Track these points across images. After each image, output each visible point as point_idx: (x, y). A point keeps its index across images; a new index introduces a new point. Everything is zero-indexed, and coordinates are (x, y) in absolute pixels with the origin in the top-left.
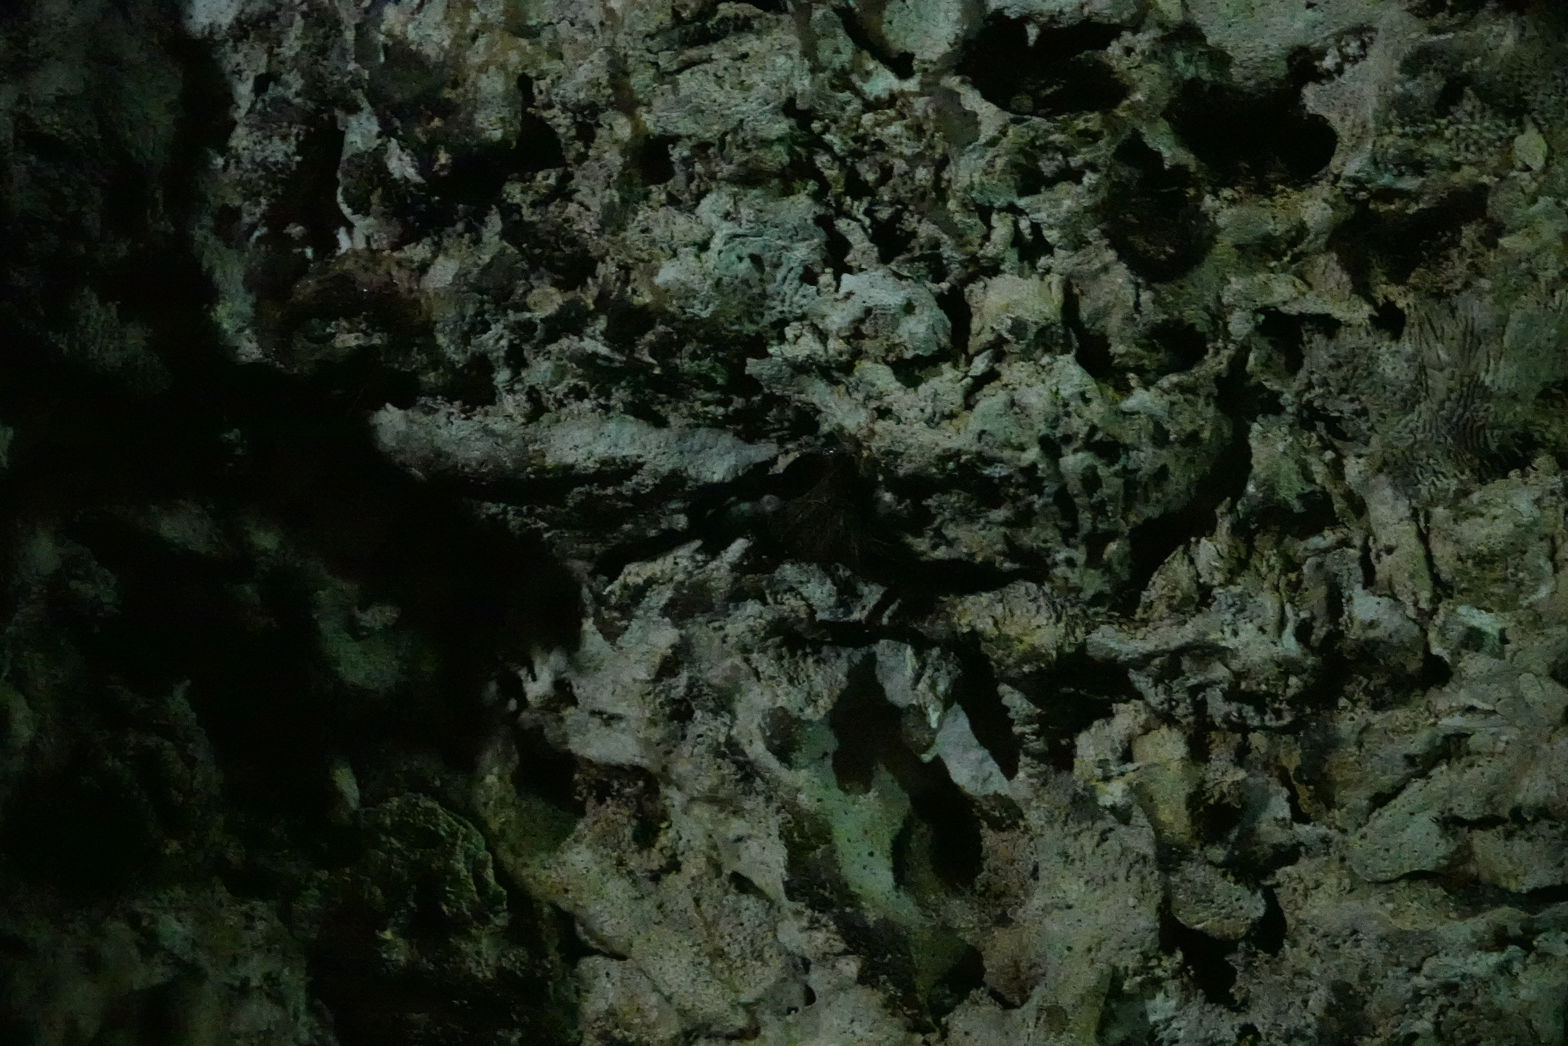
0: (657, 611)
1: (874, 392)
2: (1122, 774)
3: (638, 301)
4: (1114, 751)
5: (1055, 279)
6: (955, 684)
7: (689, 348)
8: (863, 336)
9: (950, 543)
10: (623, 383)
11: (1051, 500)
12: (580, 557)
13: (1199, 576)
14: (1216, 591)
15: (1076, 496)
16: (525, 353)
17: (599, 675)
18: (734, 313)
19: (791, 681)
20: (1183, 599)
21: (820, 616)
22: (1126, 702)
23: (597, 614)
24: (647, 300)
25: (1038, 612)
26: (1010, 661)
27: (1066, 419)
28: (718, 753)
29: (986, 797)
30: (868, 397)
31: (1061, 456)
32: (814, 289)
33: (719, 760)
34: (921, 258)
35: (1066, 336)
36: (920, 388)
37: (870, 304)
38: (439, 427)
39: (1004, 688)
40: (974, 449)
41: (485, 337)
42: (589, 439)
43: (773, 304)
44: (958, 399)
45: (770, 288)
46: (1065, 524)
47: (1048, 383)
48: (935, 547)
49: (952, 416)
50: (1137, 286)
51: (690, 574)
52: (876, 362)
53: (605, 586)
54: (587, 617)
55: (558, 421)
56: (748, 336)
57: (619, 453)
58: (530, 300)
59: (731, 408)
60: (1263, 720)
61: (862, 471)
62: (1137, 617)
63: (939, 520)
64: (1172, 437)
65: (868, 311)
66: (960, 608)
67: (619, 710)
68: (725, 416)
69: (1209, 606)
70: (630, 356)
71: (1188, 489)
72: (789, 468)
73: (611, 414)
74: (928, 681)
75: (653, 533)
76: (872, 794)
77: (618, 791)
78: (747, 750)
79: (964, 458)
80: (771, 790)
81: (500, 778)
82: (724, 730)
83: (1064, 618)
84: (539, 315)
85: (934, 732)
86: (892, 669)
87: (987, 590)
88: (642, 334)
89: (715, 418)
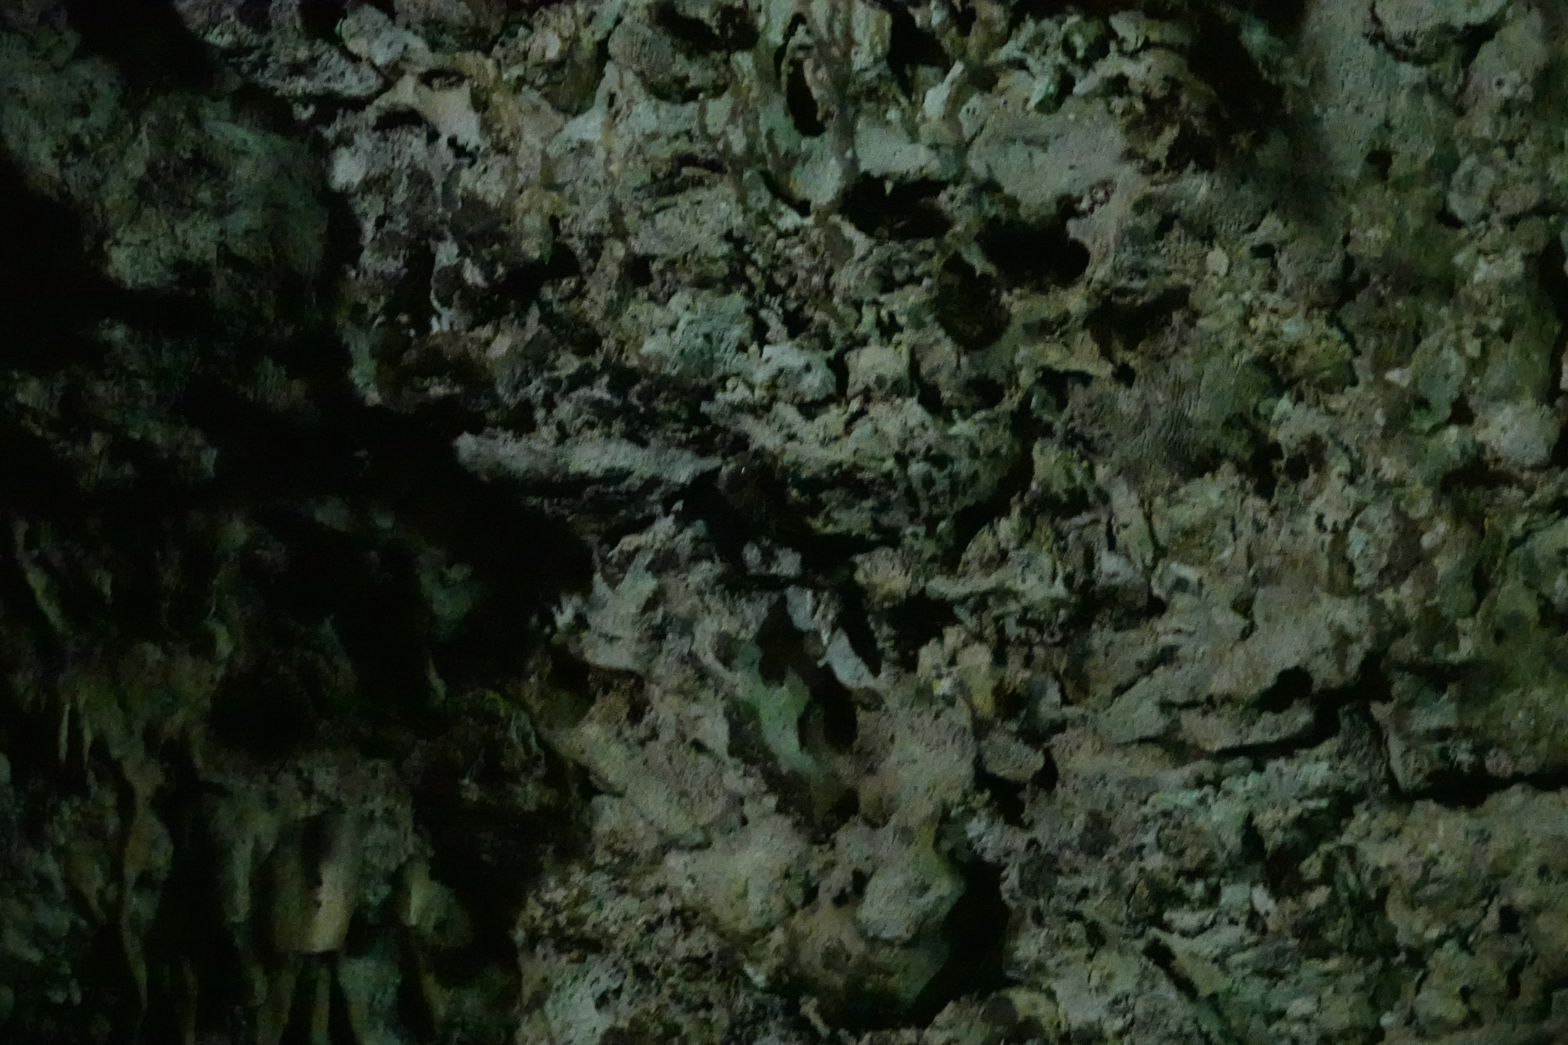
0: (642, 568)
1: (785, 423)
2: (949, 674)
3: (629, 364)
4: (944, 659)
5: (904, 349)
6: (839, 615)
7: (663, 395)
8: (777, 387)
9: (835, 523)
10: (620, 419)
11: (902, 494)
12: (592, 532)
13: (999, 543)
14: (1012, 554)
15: (918, 491)
16: (555, 399)
17: (605, 610)
18: (693, 372)
19: (731, 614)
20: (989, 559)
21: (752, 571)
22: (952, 627)
23: (603, 570)
24: (636, 364)
25: (893, 567)
26: (876, 600)
27: (912, 441)
28: (683, 662)
29: (859, 690)
30: (780, 428)
31: (909, 465)
32: (745, 355)
33: (684, 666)
34: (816, 335)
35: (912, 385)
36: (816, 421)
37: (782, 366)
38: (499, 448)
39: (871, 619)
40: (851, 461)
41: (529, 388)
42: (597, 455)
43: (719, 365)
44: (841, 428)
45: (716, 355)
46: (911, 510)
47: (900, 417)
48: (825, 525)
49: (837, 438)
50: (959, 353)
51: (664, 543)
52: (787, 404)
53: (609, 552)
54: (596, 573)
55: (577, 443)
56: (702, 387)
58: (558, 364)
59: (691, 435)
60: (1042, 638)
61: (777, 475)
62: (959, 571)
63: (828, 507)
64: (982, 452)
65: (781, 370)
67: (618, 632)
68: (687, 440)
69: (1006, 563)
70: (625, 401)
71: (992, 486)
72: (729, 474)
73: (612, 439)
74: (821, 613)
75: (639, 516)
76: (785, 688)
77: (617, 687)
78: (702, 659)
79: (844, 467)
80: (718, 685)
82: (687, 646)
83: (911, 572)
84: (564, 373)
85: (826, 647)
86: (798, 606)
88: (632, 386)
89: (680, 441)
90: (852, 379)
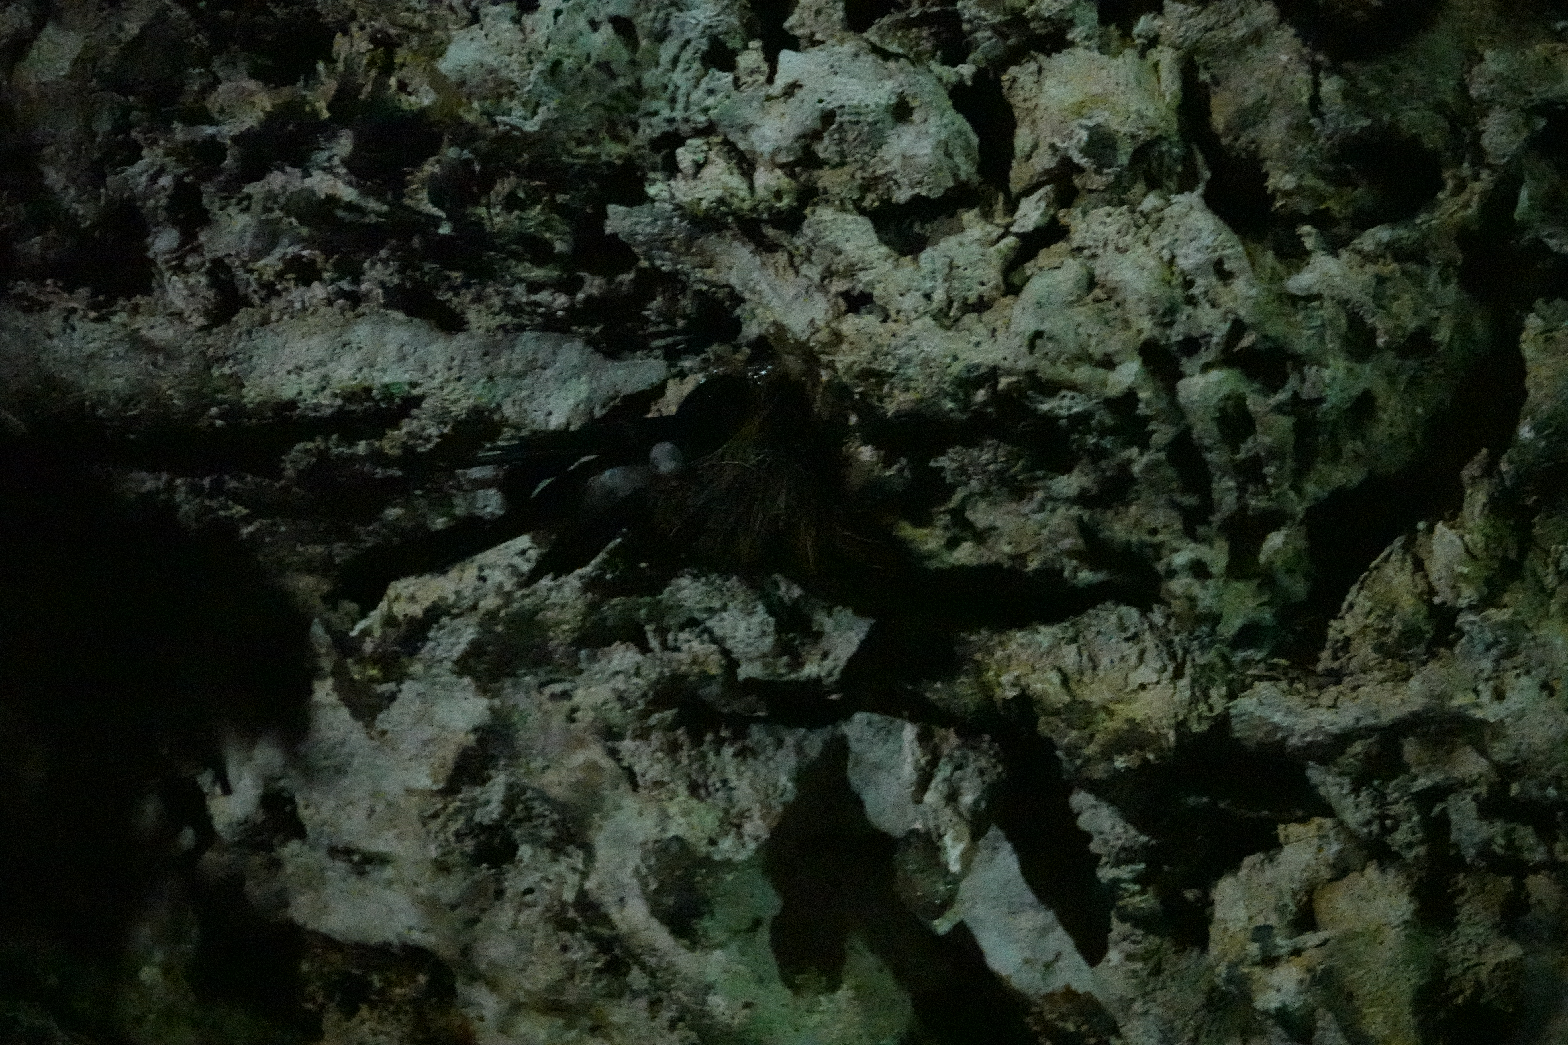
0: (448, 664)
1: (840, 263)
2: (1297, 952)
3: (410, 102)
4: (1281, 910)
5: (1165, 56)
6: (992, 792)
7: (503, 187)
8: (817, 163)
9: (981, 537)
10: (383, 253)
11: (1162, 456)
12: (309, 567)
13: (1432, 591)
14: (1465, 620)
15: (1209, 449)
16: (205, 201)
17: (345, 782)
18: (584, 124)
19: (694, 789)
20: (1403, 634)
21: (745, 672)
22: (1303, 820)
23: (340, 673)
24: (426, 102)
25: (1141, 658)
26: (1091, 749)
27: (1189, 309)
28: (563, 924)
29: (1049, 997)
30: (829, 274)
31: (1181, 376)
32: (727, 78)
33: (565, 936)
34: (923, 20)
35: (1187, 160)
36: (923, 256)
37: (831, 104)
38: (50, 336)
39: (1080, 799)
40: (1022, 365)
41: (131, 170)
42: (320, 354)
43: (655, 105)
44: (992, 275)
45: (650, 78)
46: (1190, 500)
47: (1155, 245)
48: (953, 544)
49: (981, 306)
50: (1315, 68)
51: (508, 597)
52: (843, 209)
53: (354, 622)
54: (323, 678)
55: (265, 321)
56: (610, 165)
57: (379, 379)
58: (214, 101)
59: (580, 296)
60: (1550, 852)
61: (818, 406)
62: (1320, 667)
63: (960, 494)
64: (1380, 342)
65: (828, 117)
66: (999, 654)
67: (383, 844)
68: (570, 309)
69: (1450, 645)
70: (396, 204)
71: (1411, 435)
72: (688, 403)
73: (362, 308)
74: (943, 788)
75: (439, 523)
76: (843, 994)
77: (382, 992)
78: (615, 916)
79: (1003, 382)
80: (658, 988)
81: (166, 971)
82: (573, 879)
83: (1189, 670)
84: (228, 130)
85: (957, 880)
86: (877, 767)
87: (1049, 621)
88: (417, 163)
89: (550, 314)
90: (1022, 139)
